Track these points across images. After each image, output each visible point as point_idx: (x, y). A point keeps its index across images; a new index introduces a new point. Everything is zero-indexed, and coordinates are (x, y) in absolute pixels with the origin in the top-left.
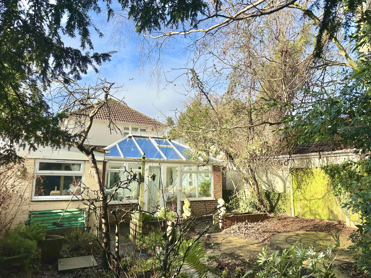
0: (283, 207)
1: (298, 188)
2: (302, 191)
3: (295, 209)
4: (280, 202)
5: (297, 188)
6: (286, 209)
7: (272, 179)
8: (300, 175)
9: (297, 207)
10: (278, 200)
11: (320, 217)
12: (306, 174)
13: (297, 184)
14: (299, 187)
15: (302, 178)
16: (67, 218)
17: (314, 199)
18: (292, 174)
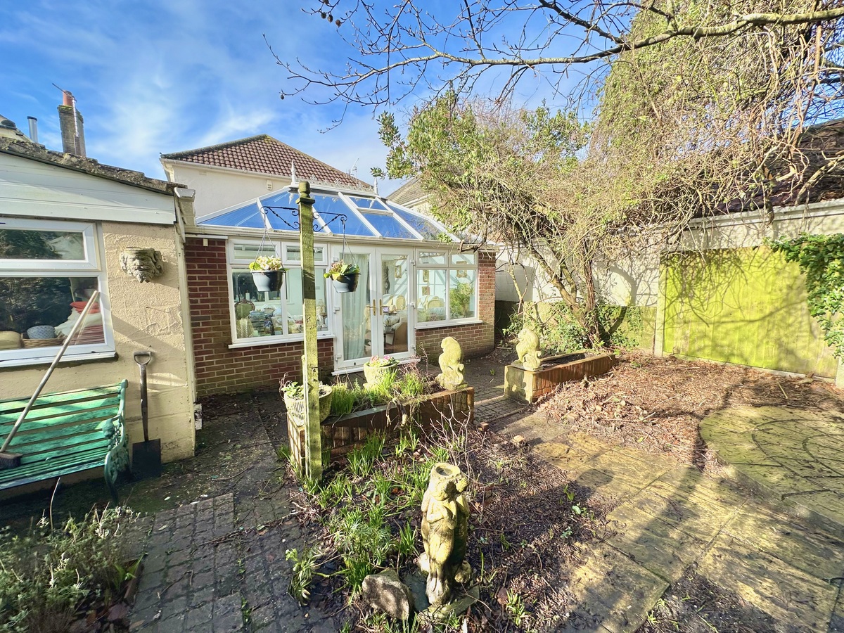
0: (631, 335)
1: (681, 295)
2: (694, 303)
3: (666, 342)
4: (624, 325)
5: (678, 297)
6: (638, 339)
7: (601, 277)
8: (694, 268)
9: (671, 336)
10: (620, 320)
11: (746, 360)
12: (715, 263)
13: (679, 286)
14: (685, 293)
15: (699, 272)
16: (48, 428)
17: (733, 322)
18: (667, 266)
